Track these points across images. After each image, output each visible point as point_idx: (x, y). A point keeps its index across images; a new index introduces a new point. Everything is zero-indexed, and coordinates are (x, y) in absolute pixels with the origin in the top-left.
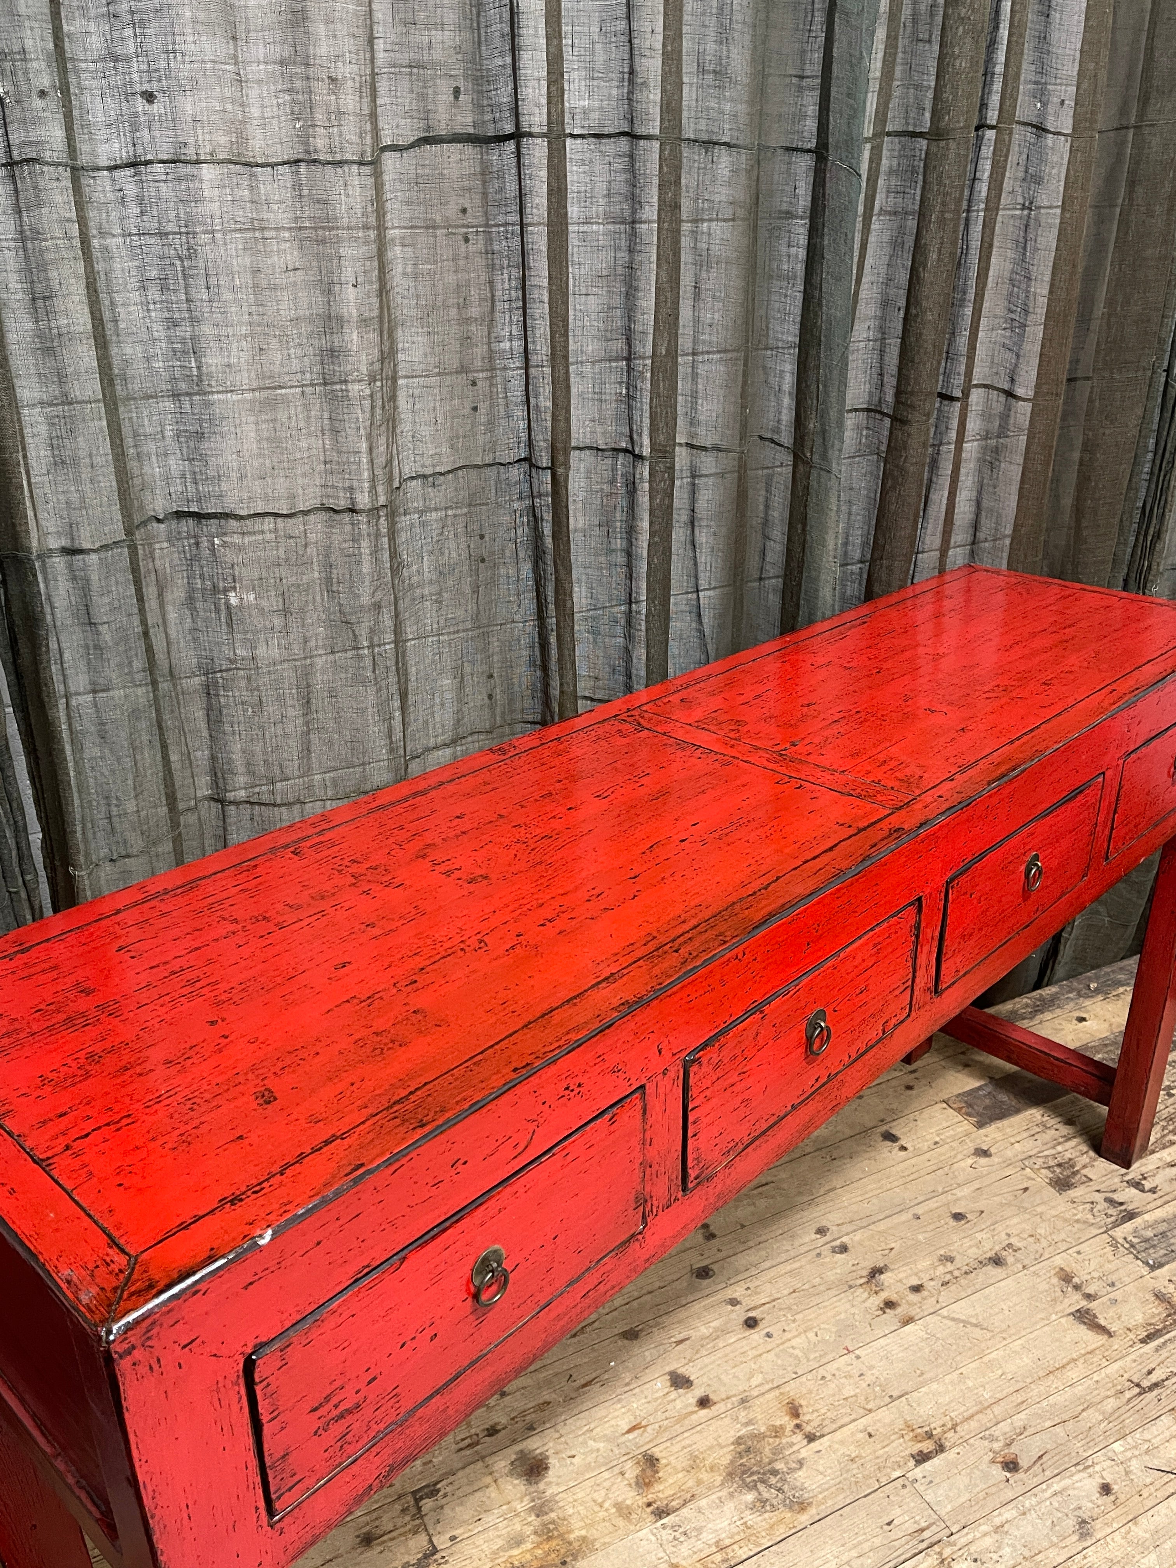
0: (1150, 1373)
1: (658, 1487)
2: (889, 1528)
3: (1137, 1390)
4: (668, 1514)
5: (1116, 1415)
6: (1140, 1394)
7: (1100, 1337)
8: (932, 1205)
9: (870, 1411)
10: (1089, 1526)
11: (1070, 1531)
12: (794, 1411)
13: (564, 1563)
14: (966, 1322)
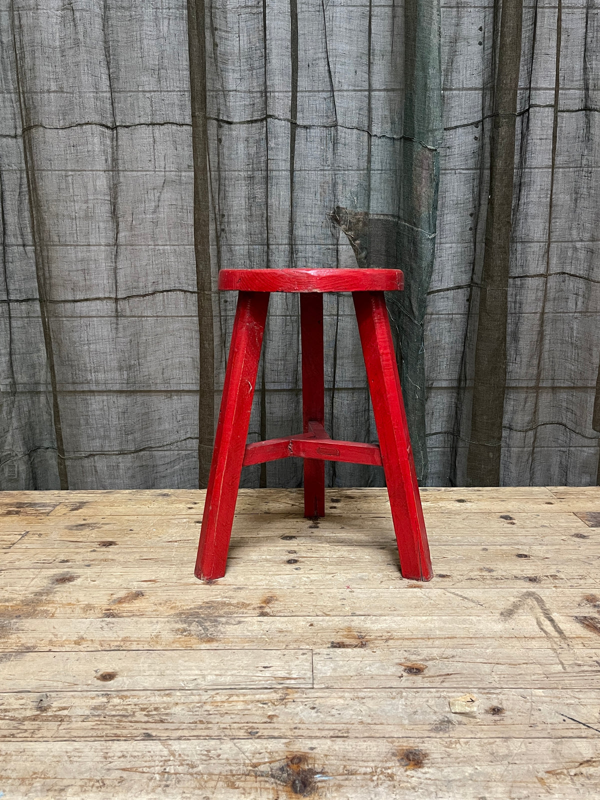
1: (125, 605)
2: (263, 669)
4: (114, 617)
5: (559, 675)
7: (591, 633)
8: (504, 547)
9: (327, 615)
10: (451, 726)
11: (427, 723)
12: (268, 601)
13: (18, 617)
14: (466, 598)
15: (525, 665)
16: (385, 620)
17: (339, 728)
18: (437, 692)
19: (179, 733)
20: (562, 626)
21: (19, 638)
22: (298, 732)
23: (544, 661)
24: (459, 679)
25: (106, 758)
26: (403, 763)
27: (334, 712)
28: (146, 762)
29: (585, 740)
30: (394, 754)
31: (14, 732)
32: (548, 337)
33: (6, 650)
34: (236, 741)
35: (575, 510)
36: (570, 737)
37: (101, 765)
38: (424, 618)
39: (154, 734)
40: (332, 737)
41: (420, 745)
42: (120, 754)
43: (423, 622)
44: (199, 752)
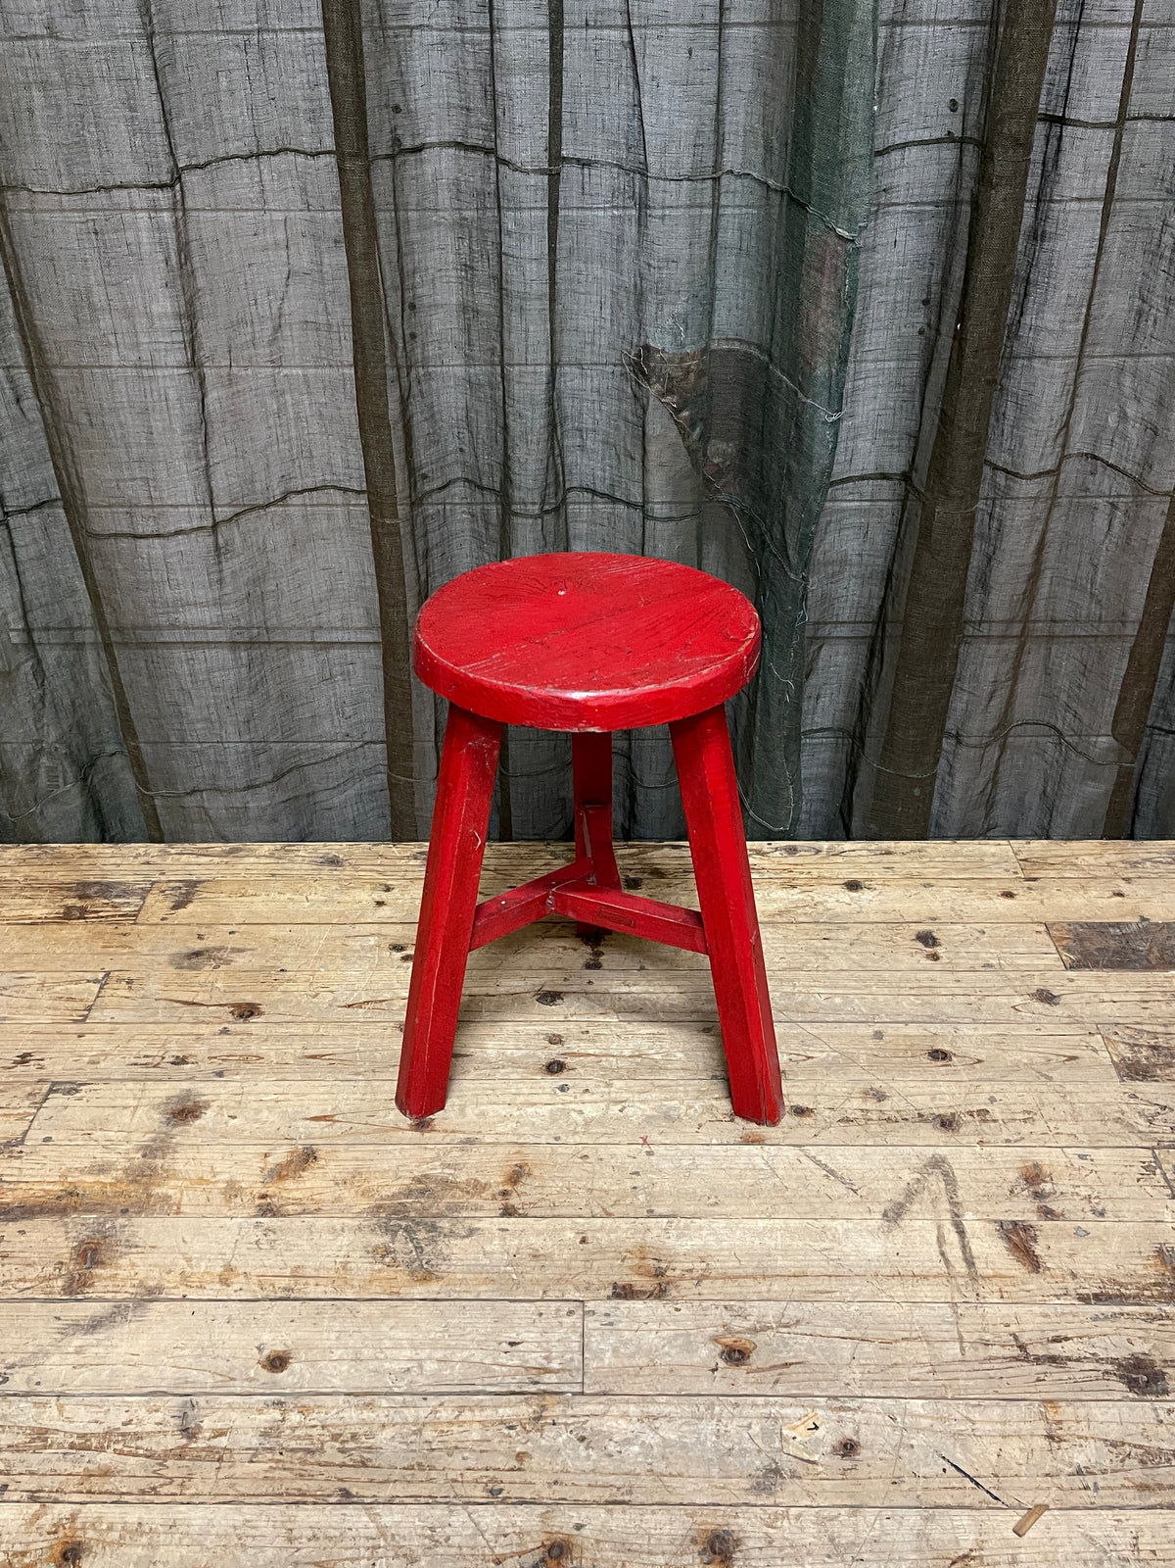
0: (1057, 1340)
1: (290, 1184)
2: (509, 1348)
3: (1016, 1352)
4: (274, 1216)
5: (952, 1367)
6: (1016, 1359)
7: (1018, 1265)
8: (912, 1030)
9: (609, 1215)
10: (780, 1481)
11: (746, 1474)
12: (516, 1176)
13: (125, 1212)
14: (832, 1172)
15: (904, 1344)
16: (701, 1228)
17: (618, 1484)
18: (766, 1405)
19: (388, 1491)
20: (976, 1247)
21: (133, 1265)
22: (560, 1492)
23: (934, 1334)
24: (801, 1377)
25: (290, 1540)
26: (706, 1559)
27: (612, 1448)
28: (347, 1549)
29: (967, 1512)
30: (694, 1541)
31: (156, 1482)
32: (1048, 574)
33: (119, 1296)
34: (471, 1508)
35: (1051, 918)
36: (949, 1507)
37: (285, 1554)
38: (761, 1223)
39: (354, 1491)
40: (608, 1503)
41: (731, 1521)
42: (309, 1533)
43: (760, 1234)
44: (419, 1531)
